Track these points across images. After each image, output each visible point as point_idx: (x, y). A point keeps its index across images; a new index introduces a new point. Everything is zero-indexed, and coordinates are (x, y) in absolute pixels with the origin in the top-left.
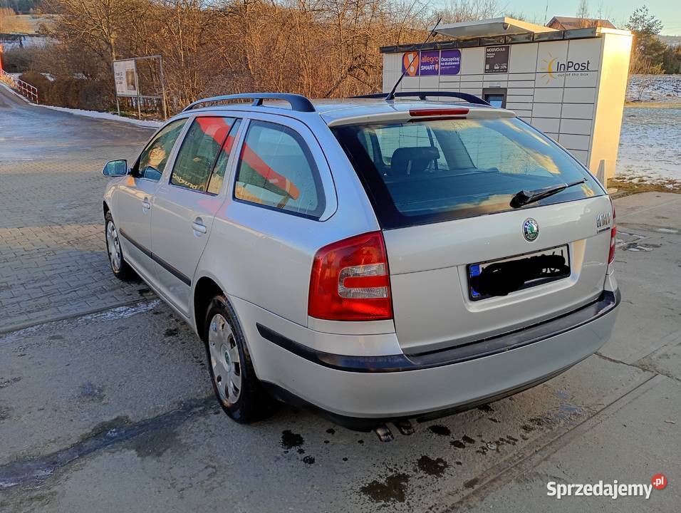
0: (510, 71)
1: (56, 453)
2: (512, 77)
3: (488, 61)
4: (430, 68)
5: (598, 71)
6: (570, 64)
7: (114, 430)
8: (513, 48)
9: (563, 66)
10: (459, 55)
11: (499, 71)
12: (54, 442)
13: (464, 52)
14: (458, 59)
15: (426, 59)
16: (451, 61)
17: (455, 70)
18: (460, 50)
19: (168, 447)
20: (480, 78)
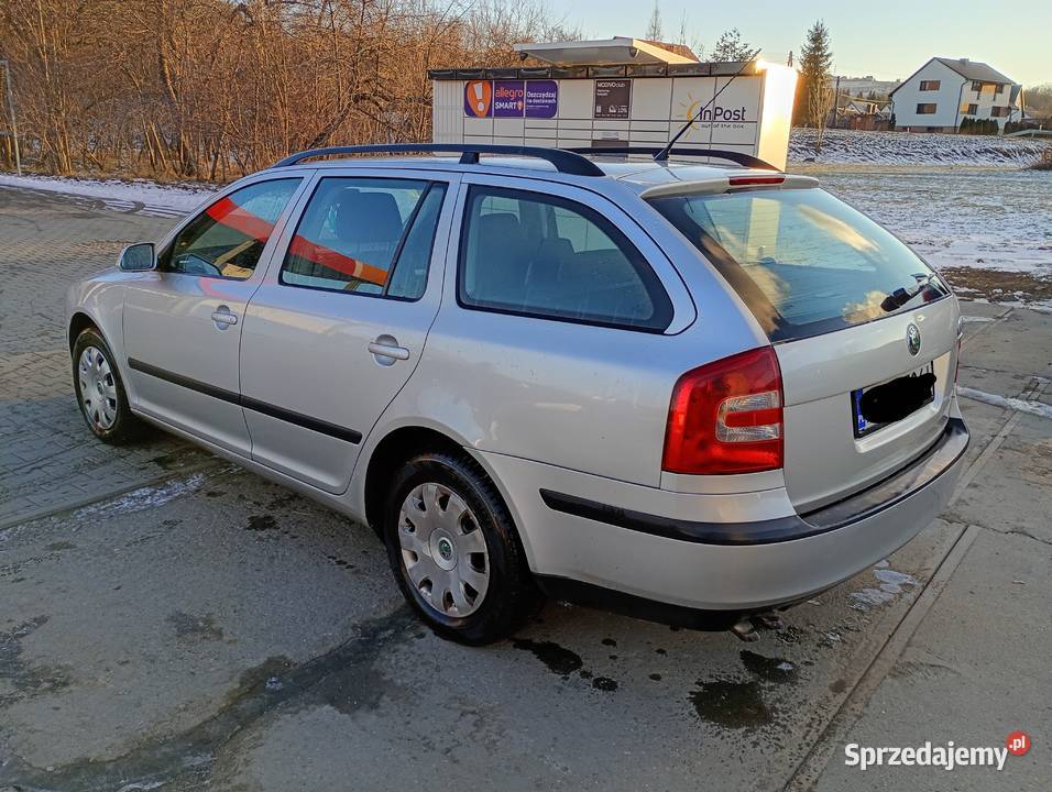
0: (634, 114)
1: (200, 726)
2: (635, 125)
3: (598, 100)
4: (511, 105)
5: (757, 122)
6: (719, 112)
7: (274, 679)
8: (636, 83)
9: (708, 113)
10: (555, 89)
11: (617, 116)
12: (185, 710)
13: (562, 85)
14: (553, 95)
15: (503, 93)
16: (544, 97)
17: (549, 111)
18: (556, 81)
19: (382, 694)
20: (588, 124)
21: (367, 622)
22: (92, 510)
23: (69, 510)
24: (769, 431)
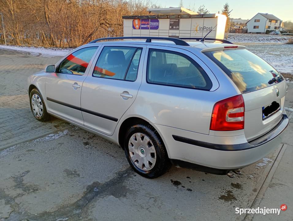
0: (180, 29)
1: (77, 202)
2: (181, 32)
3: (171, 25)
4: (146, 26)
5: (216, 31)
6: (205, 28)
7: (96, 188)
8: (181, 20)
10: (158, 21)
11: (176, 29)
12: (72, 197)
13: (160, 20)
14: (158, 23)
15: (143, 22)
16: (155, 24)
17: (157, 28)
18: (158, 19)
19: (127, 192)
21: (120, 172)
22: (38, 140)
23: (31, 140)
24: (240, 119)
